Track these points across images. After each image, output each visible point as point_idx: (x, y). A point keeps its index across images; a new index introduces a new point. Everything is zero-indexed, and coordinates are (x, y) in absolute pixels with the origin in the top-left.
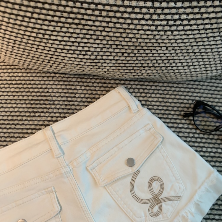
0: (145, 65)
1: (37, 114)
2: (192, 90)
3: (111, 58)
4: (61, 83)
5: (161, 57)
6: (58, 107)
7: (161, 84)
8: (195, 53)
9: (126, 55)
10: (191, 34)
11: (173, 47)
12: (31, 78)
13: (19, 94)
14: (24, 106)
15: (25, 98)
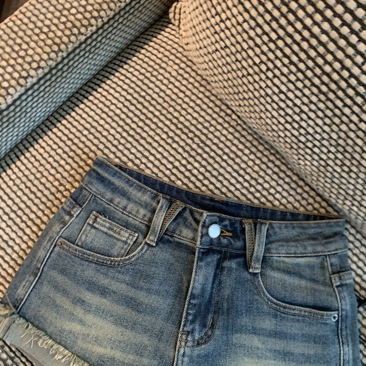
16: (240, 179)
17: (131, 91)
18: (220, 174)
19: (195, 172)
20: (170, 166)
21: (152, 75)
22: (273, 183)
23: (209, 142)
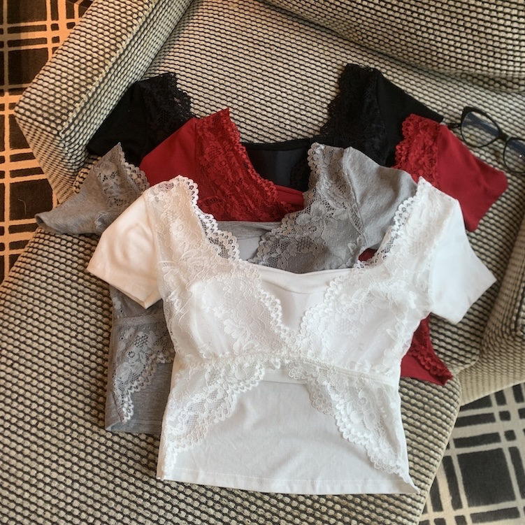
0: (407, 29)
1: (257, 56)
2: (452, 94)
3: (372, 6)
4: (297, 33)
5: (427, 22)
6: (284, 56)
7: (416, 75)
8: (466, 28)
9: (389, 6)
11: (444, 10)
12: (263, 18)
13: (243, 29)
14: (245, 43)
15: (249, 35)
16: (318, 64)
17: (207, 31)
18: (301, 65)
19: (281, 69)
20: (260, 71)
21: (219, 16)
23: (283, 47)
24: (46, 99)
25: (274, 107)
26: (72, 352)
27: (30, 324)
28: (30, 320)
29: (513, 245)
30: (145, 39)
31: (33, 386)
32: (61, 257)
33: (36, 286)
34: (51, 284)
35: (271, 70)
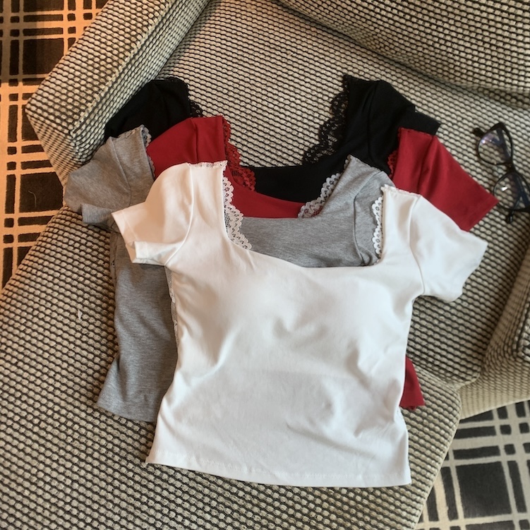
0: (424, 40)
1: (273, 61)
3: (390, 15)
4: (314, 39)
5: (446, 35)
6: (300, 62)
8: (484, 42)
9: (408, 17)
10: (485, 12)
11: (463, 23)
12: (281, 21)
13: (260, 32)
14: (261, 46)
15: (266, 39)
16: (334, 71)
17: (224, 32)
18: (317, 72)
19: (296, 75)
20: (275, 76)
21: (237, 17)
22: (361, 68)
23: (299, 52)
24: (58, 97)
25: (288, 113)
26: (76, 353)
27: (36, 323)
28: (36, 320)
29: (520, 264)
30: (160, 39)
31: (36, 385)
32: (68, 257)
33: (42, 285)
34: (57, 284)
35: (286, 76)
